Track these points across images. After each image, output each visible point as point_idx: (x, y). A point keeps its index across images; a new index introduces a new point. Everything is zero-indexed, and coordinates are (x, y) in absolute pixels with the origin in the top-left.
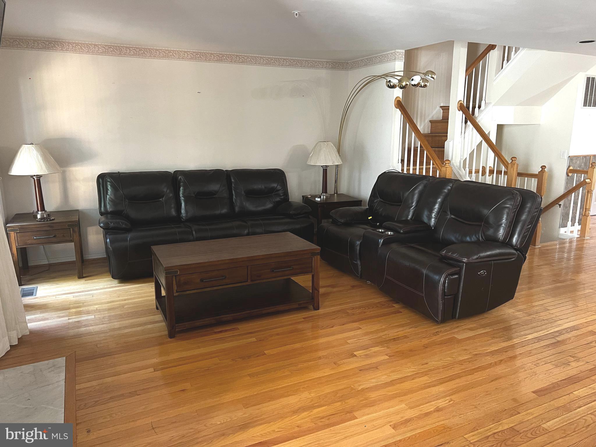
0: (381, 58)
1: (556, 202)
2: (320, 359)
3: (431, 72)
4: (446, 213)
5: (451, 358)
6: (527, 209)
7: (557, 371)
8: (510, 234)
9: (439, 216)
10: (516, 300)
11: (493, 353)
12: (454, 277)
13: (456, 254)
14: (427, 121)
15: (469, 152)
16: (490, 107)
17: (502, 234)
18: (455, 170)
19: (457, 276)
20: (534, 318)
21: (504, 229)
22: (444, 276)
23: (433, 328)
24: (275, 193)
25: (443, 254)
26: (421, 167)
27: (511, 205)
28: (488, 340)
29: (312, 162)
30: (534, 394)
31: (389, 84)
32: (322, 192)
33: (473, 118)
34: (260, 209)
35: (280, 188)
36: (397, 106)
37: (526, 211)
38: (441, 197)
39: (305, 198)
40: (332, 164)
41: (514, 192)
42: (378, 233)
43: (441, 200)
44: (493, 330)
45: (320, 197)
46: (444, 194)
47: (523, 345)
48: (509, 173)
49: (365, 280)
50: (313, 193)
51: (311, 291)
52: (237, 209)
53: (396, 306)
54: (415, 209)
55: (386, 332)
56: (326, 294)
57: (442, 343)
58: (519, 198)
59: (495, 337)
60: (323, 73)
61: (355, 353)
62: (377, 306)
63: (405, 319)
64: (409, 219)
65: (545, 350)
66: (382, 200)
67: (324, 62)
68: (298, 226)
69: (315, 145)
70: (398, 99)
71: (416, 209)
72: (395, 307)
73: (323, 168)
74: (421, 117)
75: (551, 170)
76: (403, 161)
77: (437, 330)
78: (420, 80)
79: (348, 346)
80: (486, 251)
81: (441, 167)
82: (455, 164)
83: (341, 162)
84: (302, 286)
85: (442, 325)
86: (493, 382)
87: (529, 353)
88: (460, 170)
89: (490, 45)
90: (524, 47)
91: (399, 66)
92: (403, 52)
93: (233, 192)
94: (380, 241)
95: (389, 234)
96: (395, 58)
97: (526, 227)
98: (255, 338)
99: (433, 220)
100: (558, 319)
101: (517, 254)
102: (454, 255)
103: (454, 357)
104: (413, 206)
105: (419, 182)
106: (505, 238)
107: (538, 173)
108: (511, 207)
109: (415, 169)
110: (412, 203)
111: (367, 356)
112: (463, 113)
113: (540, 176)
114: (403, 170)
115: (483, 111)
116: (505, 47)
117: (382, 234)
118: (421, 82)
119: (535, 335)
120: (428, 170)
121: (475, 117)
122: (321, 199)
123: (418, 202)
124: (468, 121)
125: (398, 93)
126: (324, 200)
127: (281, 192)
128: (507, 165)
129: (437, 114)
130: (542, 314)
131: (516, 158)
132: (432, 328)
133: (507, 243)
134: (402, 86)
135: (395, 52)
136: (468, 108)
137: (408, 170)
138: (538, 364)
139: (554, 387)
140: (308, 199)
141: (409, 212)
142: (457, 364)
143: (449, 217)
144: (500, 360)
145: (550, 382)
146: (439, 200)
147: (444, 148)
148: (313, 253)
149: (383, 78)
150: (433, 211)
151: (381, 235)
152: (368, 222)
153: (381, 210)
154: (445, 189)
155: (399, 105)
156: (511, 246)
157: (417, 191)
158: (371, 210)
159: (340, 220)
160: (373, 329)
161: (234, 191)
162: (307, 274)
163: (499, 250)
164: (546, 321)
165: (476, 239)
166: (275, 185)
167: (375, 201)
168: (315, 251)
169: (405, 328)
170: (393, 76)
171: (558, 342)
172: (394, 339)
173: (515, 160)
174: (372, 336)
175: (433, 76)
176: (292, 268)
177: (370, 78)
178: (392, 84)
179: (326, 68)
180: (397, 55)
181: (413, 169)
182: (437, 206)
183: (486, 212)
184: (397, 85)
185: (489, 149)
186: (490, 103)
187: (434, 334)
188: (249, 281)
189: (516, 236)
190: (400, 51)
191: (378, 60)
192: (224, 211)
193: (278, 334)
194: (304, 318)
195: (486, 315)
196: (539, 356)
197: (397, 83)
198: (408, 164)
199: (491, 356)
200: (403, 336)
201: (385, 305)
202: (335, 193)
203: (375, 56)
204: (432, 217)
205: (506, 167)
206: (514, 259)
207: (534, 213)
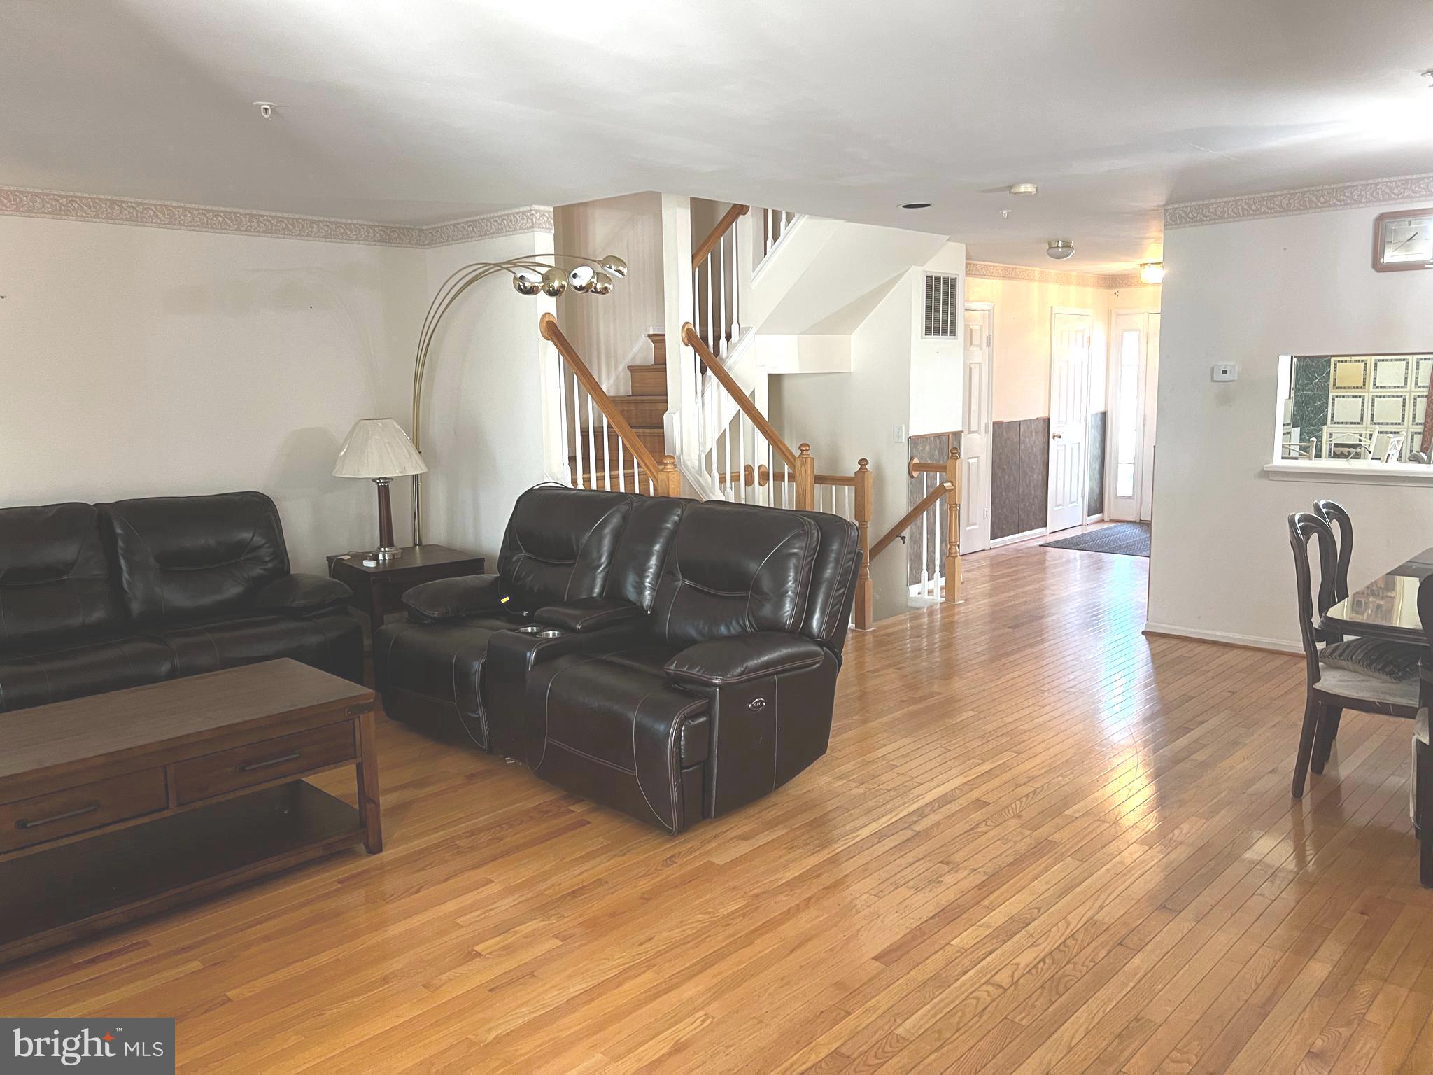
0: (499, 221)
1: (896, 532)
2: (387, 983)
3: (615, 259)
4: (673, 574)
5: (704, 914)
6: (833, 556)
7: (919, 898)
8: (805, 611)
9: (658, 584)
10: (833, 755)
11: (791, 885)
12: (698, 722)
13: (697, 669)
14: (622, 367)
15: (716, 436)
16: (749, 336)
17: (790, 612)
18: (689, 475)
19: (705, 719)
20: (870, 790)
21: (793, 601)
22: (675, 722)
23: (663, 848)
24: (249, 556)
25: (671, 670)
26: (615, 473)
27: (800, 548)
28: (780, 857)
29: (346, 471)
30: (877, 963)
31: (521, 284)
32: (379, 545)
33: (716, 363)
34: (208, 600)
35: (264, 542)
36: (546, 334)
37: (832, 559)
38: (661, 540)
39: (335, 564)
40: (401, 473)
41: (804, 519)
42: (525, 636)
43: (661, 547)
44: (791, 831)
45: (376, 558)
46: (665, 534)
47: (852, 852)
48: (797, 478)
49: (501, 756)
50: (357, 549)
51: (357, 807)
52: (136, 607)
53: (578, 809)
54: (606, 570)
55: (554, 880)
56: (400, 809)
57: (685, 882)
58: (815, 534)
59: (795, 846)
60: (362, 253)
61: (478, 948)
62: (532, 818)
63: (600, 839)
64: (595, 595)
65: (892, 858)
66: (530, 555)
67: (361, 225)
68: (313, 640)
69: (350, 428)
70: (548, 318)
71: (608, 571)
72: (573, 812)
73: (378, 483)
74: (608, 357)
75: (879, 467)
76: (572, 459)
77: (671, 853)
78: (593, 277)
79: (462, 931)
80: (760, 655)
81: (657, 474)
82: (689, 464)
83: (423, 468)
84: (333, 795)
85: (681, 839)
86: (794, 954)
87: (864, 872)
88: (701, 476)
89: (735, 204)
90: (804, 212)
91: (543, 242)
92: (549, 212)
93: (122, 562)
94: (530, 657)
95: (551, 636)
96: (533, 224)
97: (834, 594)
98: (199, 961)
99: (647, 593)
100: (915, 784)
101: (823, 653)
102: (695, 671)
103: (710, 910)
104: (601, 565)
105: (609, 509)
106: (797, 623)
107: (854, 476)
108: (801, 553)
109: (601, 479)
110: (600, 558)
111: (509, 950)
112: (696, 350)
113: (858, 481)
114: (574, 481)
115: (735, 345)
116: (766, 211)
117: (533, 638)
118: (596, 282)
119: (874, 827)
120: (629, 479)
121: (722, 359)
122: (378, 563)
123: (612, 555)
124: (709, 370)
125: (546, 304)
126: (387, 565)
127: (265, 552)
128: (793, 461)
129: (642, 352)
130: (884, 778)
131: (809, 446)
132: (660, 850)
133: (800, 632)
134: (551, 289)
135: (531, 210)
136: (705, 339)
137: (587, 481)
138: (881, 891)
139: (913, 939)
140: (344, 564)
141: (594, 579)
142: (717, 926)
143: (679, 584)
144: (805, 900)
145: (907, 927)
146: (657, 547)
147: (662, 427)
148: (355, 708)
149: (507, 269)
150: (647, 574)
151: (532, 641)
152: (501, 612)
153: (530, 578)
154: (666, 521)
155: (552, 331)
156: (809, 637)
157: (607, 530)
158: (506, 581)
159: (429, 613)
160: (521, 878)
161: (126, 559)
162: (341, 763)
163: (786, 649)
164: (892, 793)
165: (738, 629)
166: (247, 535)
167: (514, 559)
168: (361, 703)
169: (598, 860)
170: (531, 266)
171: (918, 833)
172: (574, 892)
173: (808, 450)
174: (520, 896)
175: (621, 268)
176: (298, 755)
177: (479, 269)
178: (527, 284)
179: (367, 240)
180: (536, 218)
181: (598, 479)
182: (653, 561)
183: (754, 567)
184: (540, 288)
185: (756, 429)
186: (749, 328)
187: (665, 864)
188: (171, 806)
189: (817, 615)
190: (542, 208)
191: (493, 227)
192: (98, 615)
193: (267, 938)
194: (340, 882)
195: (775, 798)
196: (883, 874)
197: (539, 283)
198: (586, 468)
199: (787, 893)
200: (595, 882)
201: (550, 811)
202: (415, 545)
203: (485, 216)
204: (645, 587)
205: (792, 465)
206: (817, 665)
207: (847, 563)
